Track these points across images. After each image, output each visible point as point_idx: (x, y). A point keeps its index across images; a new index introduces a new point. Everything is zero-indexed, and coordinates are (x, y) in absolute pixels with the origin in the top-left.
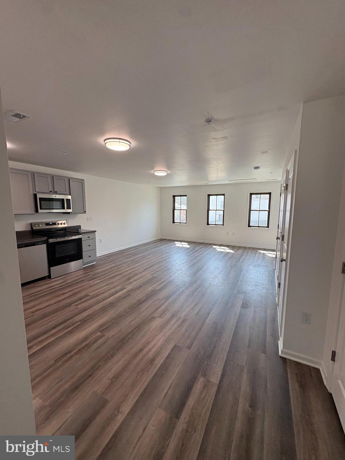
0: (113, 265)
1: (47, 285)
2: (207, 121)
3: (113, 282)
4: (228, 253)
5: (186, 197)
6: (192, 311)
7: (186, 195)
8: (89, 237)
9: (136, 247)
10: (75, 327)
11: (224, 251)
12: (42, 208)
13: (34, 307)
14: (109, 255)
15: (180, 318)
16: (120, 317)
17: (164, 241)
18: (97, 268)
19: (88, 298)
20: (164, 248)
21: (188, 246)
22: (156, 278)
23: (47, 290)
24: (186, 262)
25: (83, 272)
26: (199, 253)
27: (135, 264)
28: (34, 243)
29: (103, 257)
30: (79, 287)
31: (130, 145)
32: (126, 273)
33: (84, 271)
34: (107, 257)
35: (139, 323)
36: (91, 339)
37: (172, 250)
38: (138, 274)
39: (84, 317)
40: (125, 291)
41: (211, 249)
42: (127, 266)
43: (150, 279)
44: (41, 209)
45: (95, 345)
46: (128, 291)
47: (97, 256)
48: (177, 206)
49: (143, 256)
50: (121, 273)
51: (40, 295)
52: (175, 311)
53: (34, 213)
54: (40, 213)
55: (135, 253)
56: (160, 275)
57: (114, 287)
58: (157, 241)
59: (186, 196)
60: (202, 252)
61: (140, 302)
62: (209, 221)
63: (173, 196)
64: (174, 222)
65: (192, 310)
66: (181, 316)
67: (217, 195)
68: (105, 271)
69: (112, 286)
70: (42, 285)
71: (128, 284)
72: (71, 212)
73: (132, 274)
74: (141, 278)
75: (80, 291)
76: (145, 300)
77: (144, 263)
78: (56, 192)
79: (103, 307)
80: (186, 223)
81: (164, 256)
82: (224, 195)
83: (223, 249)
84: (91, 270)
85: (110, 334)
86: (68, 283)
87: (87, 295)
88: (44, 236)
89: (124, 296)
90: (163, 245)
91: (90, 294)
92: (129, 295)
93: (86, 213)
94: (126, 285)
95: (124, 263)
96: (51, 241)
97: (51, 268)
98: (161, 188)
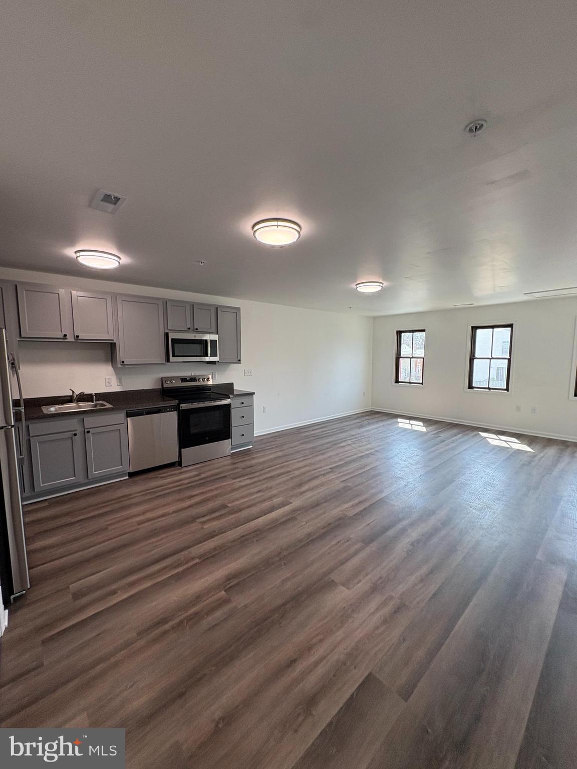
0: (280, 454)
1: (173, 476)
2: (471, 130)
3: (271, 488)
4: (518, 452)
5: (424, 333)
6: (421, 588)
7: (423, 329)
8: (243, 403)
9: (324, 423)
10: (187, 569)
11: (508, 446)
12: (176, 354)
13: (144, 513)
14: (276, 434)
15: (391, 598)
16: (268, 564)
17: (377, 416)
18: (252, 457)
19: (223, 512)
20: (375, 430)
21: (424, 428)
22: (350, 489)
23: (170, 486)
24: (417, 463)
25: (230, 461)
26: (447, 445)
27: (317, 456)
28: (160, 408)
29: (265, 437)
30: (217, 489)
31: (299, 230)
32: (297, 473)
33: (232, 459)
34: (272, 437)
35: (300, 588)
36: (206, 602)
37: (391, 434)
38: (318, 476)
39: (206, 551)
40: (287, 508)
41: (476, 439)
42: (302, 459)
43: (339, 491)
44: (174, 356)
45: (210, 618)
46: (294, 511)
47: (255, 435)
48: (405, 351)
49: (333, 441)
50: (290, 472)
51: (158, 494)
52: (381, 578)
53: (164, 362)
54: (172, 362)
55: (321, 435)
56: (359, 484)
57: (271, 498)
58: (363, 414)
59: (424, 331)
60: (455, 444)
61: (311, 538)
62: (474, 379)
63: (398, 332)
64: (397, 381)
65: (421, 585)
66: (393, 594)
67: (493, 327)
68: (264, 462)
69: (268, 494)
70: (167, 476)
71: (296, 496)
72: (218, 361)
73: (306, 475)
74: (322, 485)
75: (216, 496)
76: (322, 537)
77: (333, 456)
78: (197, 329)
79: (243, 536)
80: (422, 384)
81: (373, 445)
82: (511, 326)
83: (506, 441)
84: (243, 458)
85: (240, 600)
86: (203, 479)
87: (224, 506)
88: (175, 398)
89: (284, 519)
90: (373, 423)
91: (228, 505)
92: (293, 519)
93: (241, 363)
94: (292, 496)
95: (298, 452)
96: (183, 406)
97: (183, 450)
98: (375, 318)
